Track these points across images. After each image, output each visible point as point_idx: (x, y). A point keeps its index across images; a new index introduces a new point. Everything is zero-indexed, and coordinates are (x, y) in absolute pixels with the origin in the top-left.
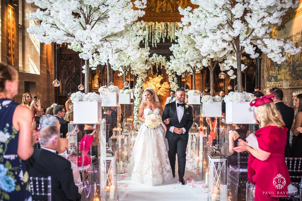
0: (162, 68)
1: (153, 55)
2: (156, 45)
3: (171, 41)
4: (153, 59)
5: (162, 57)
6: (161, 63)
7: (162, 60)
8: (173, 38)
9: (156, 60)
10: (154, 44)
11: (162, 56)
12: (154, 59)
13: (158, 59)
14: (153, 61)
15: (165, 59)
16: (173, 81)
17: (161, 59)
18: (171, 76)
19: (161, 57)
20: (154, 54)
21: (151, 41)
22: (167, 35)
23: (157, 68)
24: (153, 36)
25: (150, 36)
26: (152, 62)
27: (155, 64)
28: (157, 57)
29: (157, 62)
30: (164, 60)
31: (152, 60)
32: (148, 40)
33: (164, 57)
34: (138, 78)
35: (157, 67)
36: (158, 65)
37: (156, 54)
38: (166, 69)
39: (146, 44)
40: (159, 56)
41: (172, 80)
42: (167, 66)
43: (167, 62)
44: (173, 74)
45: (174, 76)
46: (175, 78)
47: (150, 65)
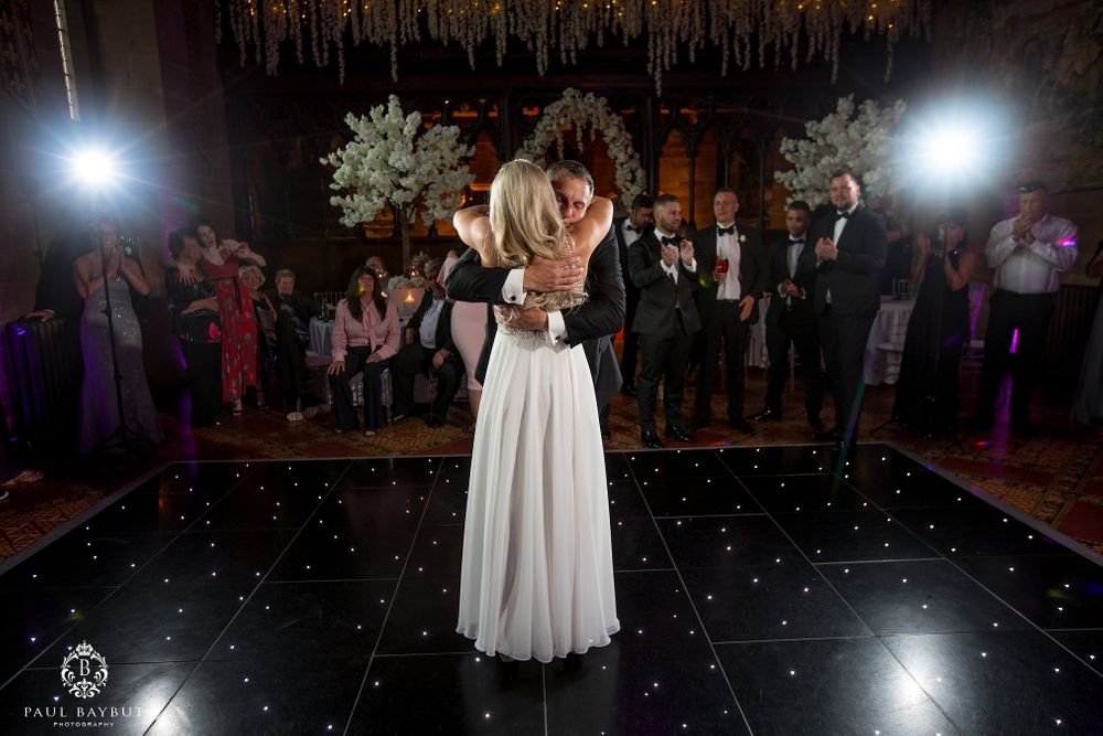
0: (593, 138)
1: (564, 93)
2: (576, 58)
3: (625, 42)
4: (566, 107)
5: (595, 101)
6: (594, 120)
7: (596, 108)
8: (633, 32)
9: (577, 109)
10: (568, 52)
11: (595, 95)
13: (581, 108)
14: (566, 116)
15: (606, 105)
16: (633, 181)
17: (591, 106)
18: (625, 166)
19: (592, 101)
20: (569, 89)
21: (558, 44)
22: (612, 18)
23: (579, 139)
24: (562, 25)
25: (553, 23)
26: (562, 119)
27: (573, 124)
28: (579, 100)
29: (580, 119)
30: (602, 110)
31: (561, 111)
32: (546, 39)
33: (602, 99)
35: (579, 134)
36: (582, 127)
37: (575, 88)
38: (607, 140)
39: (539, 53)
40: (584, 96)
41: (629, 177)
42: (611, 133)
43: (614, 115)
44: (631, 157)
45: (635, 164)
46: (640, 173)
47: (555, 127)
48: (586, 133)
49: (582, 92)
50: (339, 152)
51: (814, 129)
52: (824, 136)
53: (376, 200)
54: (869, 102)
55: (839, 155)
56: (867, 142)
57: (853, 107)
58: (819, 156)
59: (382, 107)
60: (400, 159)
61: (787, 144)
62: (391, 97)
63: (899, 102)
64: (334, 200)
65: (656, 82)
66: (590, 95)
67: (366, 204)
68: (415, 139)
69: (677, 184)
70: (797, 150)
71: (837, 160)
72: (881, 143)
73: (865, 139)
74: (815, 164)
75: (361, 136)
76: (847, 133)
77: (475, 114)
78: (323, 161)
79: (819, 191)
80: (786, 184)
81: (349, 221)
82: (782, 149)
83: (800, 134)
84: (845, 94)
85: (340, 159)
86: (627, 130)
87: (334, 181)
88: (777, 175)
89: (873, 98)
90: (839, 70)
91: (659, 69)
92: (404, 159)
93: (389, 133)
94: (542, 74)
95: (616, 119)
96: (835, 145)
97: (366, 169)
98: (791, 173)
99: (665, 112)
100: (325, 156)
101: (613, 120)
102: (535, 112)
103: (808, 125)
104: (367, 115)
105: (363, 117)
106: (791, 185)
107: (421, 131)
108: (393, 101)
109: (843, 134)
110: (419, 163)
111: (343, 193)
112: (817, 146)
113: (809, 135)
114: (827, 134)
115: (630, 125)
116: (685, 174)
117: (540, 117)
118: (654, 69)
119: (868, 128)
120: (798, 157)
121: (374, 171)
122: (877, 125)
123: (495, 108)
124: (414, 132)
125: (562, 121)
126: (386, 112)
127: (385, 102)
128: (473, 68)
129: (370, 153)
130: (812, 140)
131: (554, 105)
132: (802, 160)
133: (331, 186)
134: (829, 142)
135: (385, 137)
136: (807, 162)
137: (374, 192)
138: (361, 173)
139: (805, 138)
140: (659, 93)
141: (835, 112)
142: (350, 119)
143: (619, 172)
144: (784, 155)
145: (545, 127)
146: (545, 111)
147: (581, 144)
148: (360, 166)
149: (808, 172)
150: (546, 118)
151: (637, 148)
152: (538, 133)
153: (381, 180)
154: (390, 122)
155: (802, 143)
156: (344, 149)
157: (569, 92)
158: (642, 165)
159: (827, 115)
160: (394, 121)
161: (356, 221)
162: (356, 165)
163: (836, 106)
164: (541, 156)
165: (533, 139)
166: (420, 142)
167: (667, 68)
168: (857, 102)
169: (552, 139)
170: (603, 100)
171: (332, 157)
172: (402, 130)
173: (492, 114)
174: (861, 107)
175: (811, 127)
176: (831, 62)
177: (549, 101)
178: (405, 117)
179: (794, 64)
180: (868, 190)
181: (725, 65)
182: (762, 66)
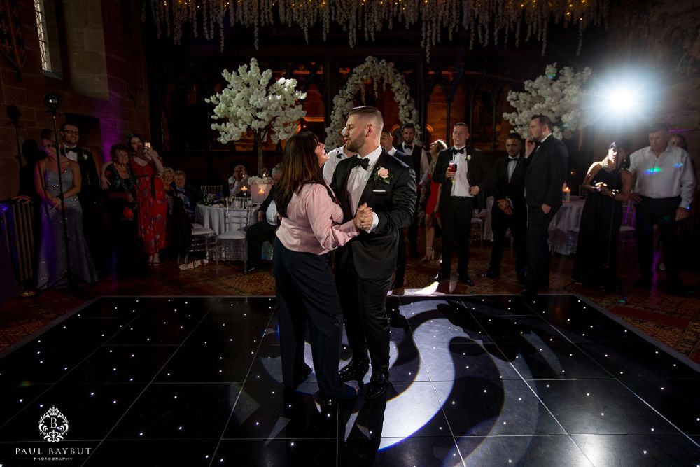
0: (384, 88)
1: (367, 59)
2: (375, 36)
3: (407, 26)
4: (367, 68)
5: (387, 65)
6: (385, 77)
7: (387, 70)
8: (412, 20)
9: (374, 69)
10: (369, 32)
11: (386, 61)
12: (369, 68)
13: (377, 69)
14: (367, 74)
15: (394, 67)
16: (410, 117)
17: (384, 67)
18: (405, 107)
19: (384, 64)
20: (370, 57)
21: (363, 27)
22: (398, 11)
23: (375, 89)
24: (366, 15)
25: (360, 14)
27: (372, 79)
28: (376, 64)
29: (376, 76)
30: (390, 71)
31: (364, 71)
32: (355, 24)
34: (333, 112)
35: (376, 86)
36: (377, 81)
37: (374, 56)
38: (394, 90)
39: (350, 33)
40: (379, 61)
41: (408, 114)
42: (397, 85)
43: (398, 74)
44: (409, 102)
45: (411, 106)
46: (414, 112)
47: (360, 81)
48: (380, 85)
49: (378, 59)
50: (218, 95)
51: (530, 85)
52: (536, 90)
53: (241, 126)
54: (566, 68)
55: (546, 103)
56: (565, 95)
57: (556, 72)
58: (532, 103)
59: (246, 66)
60: (257, 100)
61: (511, 95)
62: (253, 59)
63: (586, 69)
64: (214, 126)
65: (426, 53)
66: (383, 61)
67: (235, 129)
68: (267, 88)
69: (439, 120)
70: (518, 99)
71: (545, 106)
72: (575, 95)
73: (564, 92)
74: (530, 108)
75: (232, 84)
76: (552, 89)
77: (308, 72)
78: (207, 100)
80: (511, 121)
81: (223, 140)
82: (508, 98)
83: (520, 89)
84: (551, 63)
85: (218, 99)
86: (407, 84)
87: (214, 114)
89: (569, 65)
90: (547, 47)
91: (429, 45)
92: (260, 100)
93: (251, 83)
94: (352, 46)
95: (400, 76)
96: (543, 96)
97: (235, 106)
98: (514, 114)
99: (432, 72)
100: (209, 98)
101: (398, 77)
102: (348, 71)
103: (526, 83)
104: (237, 71)
105: (234, 72)
106: (514, 122)
107: (272, 81)
108: (254, 62)
109: (549, 89)
111: (220, 121)
112: (532, 97)
113: (526, 90)
114: (538, 89)
115: (409, 80)
116: (444, 113)
117: (350, 74)
118: (426, 45)
119: (565, 85)
120: (519, 104)
121: (240, 107)
122: (572, 83)
123: (321, 68)
124: (267, 83)
125: (365, 77)
126: (248, 69)
127: (249, 63)
128: (308, 42)
129: (238, 96)
130: (528, 93)
131: (360, 67)
132: (521, 106)
133: (212, 117)
134: (539, 94)
135: (248, 85)
136: (525, 107)
137: (240, 121)
138: (232, 109)
139: (524, 91)
140: (428, 60)
141: (544, 74)
142: (225, 74)
143: (401, 111)
144: (509, 102)
145: (353, 81)
146: (354, 71)
147: (376, 93)
148: (231, 104)
149: (525, 113)
150: (354, 75)
151: (413, 95)
152: (349, 85)
153: (244, 113)
154: (251, 76)
155: (521, 94)
156: (221, 93)
157: (369, 59)
158: (416, 107)
159: (539, 77)
160: (254, 75)
161: (228, 140)
162: (228, 104)
163: (545, 70)
164: (350, 100)
165: (346, 89)
166: (270, 89)
167: (434, 44)
168: (559, 68)
169: (358, 89)
170: (392, 64)
171: (213, 98)
172: (259, 81)
173: (319, 72)
174: (561, 71)
175: (528, 84)
176: (542, 42)
177: (356, 65)
178: (261, 72)
179: (517, 43)
180: (565, 126)
181: (472, 43)
182: (496, 43)
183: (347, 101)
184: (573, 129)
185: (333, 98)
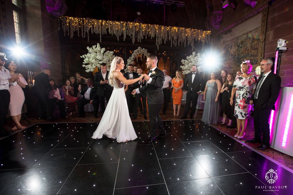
0: (144, 57)
1: (138, 48)
2: (141, 41)
3: (151, 38)
4: (138, 51)
6: (144, 54)
7: (145, 51)
8: (153, 36)
9: (141, 51)
10: (139, 39)
17: (144, 51)
19: (144, 50)
21: (137, 37)
22: (149, 33)
24: (138, 34)
25: (136, 33)
27: (140, 54)
28: (141, 50)
29: (141, 53)
30: (146, 52)
32: (134, 36)
33: (146, 50)
39: (133, 39)
43: (149, 53)
47: (136, 55)
48: (143, 56)
49: (142, 48)
50: (85, 55)
52: (190, 59)
53: (93, 66)
54: (198, 53)
58: (189, 63)
61: (183, 61)
62: (98, 44)
63: (204, 54)
64: (83, 66)
65: (157, 47)
66: (144, 48)
67: (91, 67)
68: (103, 54)
70: (185, 62)
71: (192, 64)
73: (198, 60)
74: (188, 65)
75: (90, 52)
77: (119, 51)
78: (81, 57)
79: (189, 70)
80: (183, 69)
81: (87, 71)
82: (182, 61)
83: (185, 59)
84: (194, 51)
85: (85, 57)
87: (84, 62)
88: (181, 66)
92: (100, 57)
94: (133, 43)
96: (192, 61)
98: (183, 66)
99: (159, 53)
100: (82, 56)
103: (187, 57)
105: (91, 48)
106: (184, 69)
107: (105, 52)
109: (193, 59)
110: (103, 58)
111: (86, 64)
112: (189, 61)
113: (187, 59)
117: (133, 52)
118: (157, 44)
119: (198, 58)
121: (93, 59)
123: (123, 50)
124: (103, 52)
125: (138, 53)
126: (96, 47)
127: (96, 45)
128: (118, 41)
129: (92, 56)
130: (187, 60)
131: (136, 50)
132: (186, 64)
133: (83, 63)
135: (96, 52)
137: (93, 65)
138: (90, 60)
139: (186, 59)
140: (158, 49)
141: (192, 55)
142: (88, 48)
144: (182, 62)
145: (134, 55)
146: (134, 51)
147: (141, 59)
149: (187, 66)
153: (95, 62)
155: (186, 60)
156: (86, 54)
157: (139, 48)
159: (190, 55)
160: (98, 49)
161: (89, 71)
162: (89, 58)
163: (192, 53)
164: (133, 61)
165: (131, 57)
166: (104, 54)
167: (160, 44)
168: (196, 53)
169: (135, 57)
171: (83, 56)
172: (100, 52)
175: (188, 58)
176: (192, 46)
177: (135, 50)
178: (101, 48)
179: (185, 46)
180: (198, 70)
181: (171, 45)
182: (179, 46)
183: (132, 61)
184: (200, 72)
185: (127, 60)
